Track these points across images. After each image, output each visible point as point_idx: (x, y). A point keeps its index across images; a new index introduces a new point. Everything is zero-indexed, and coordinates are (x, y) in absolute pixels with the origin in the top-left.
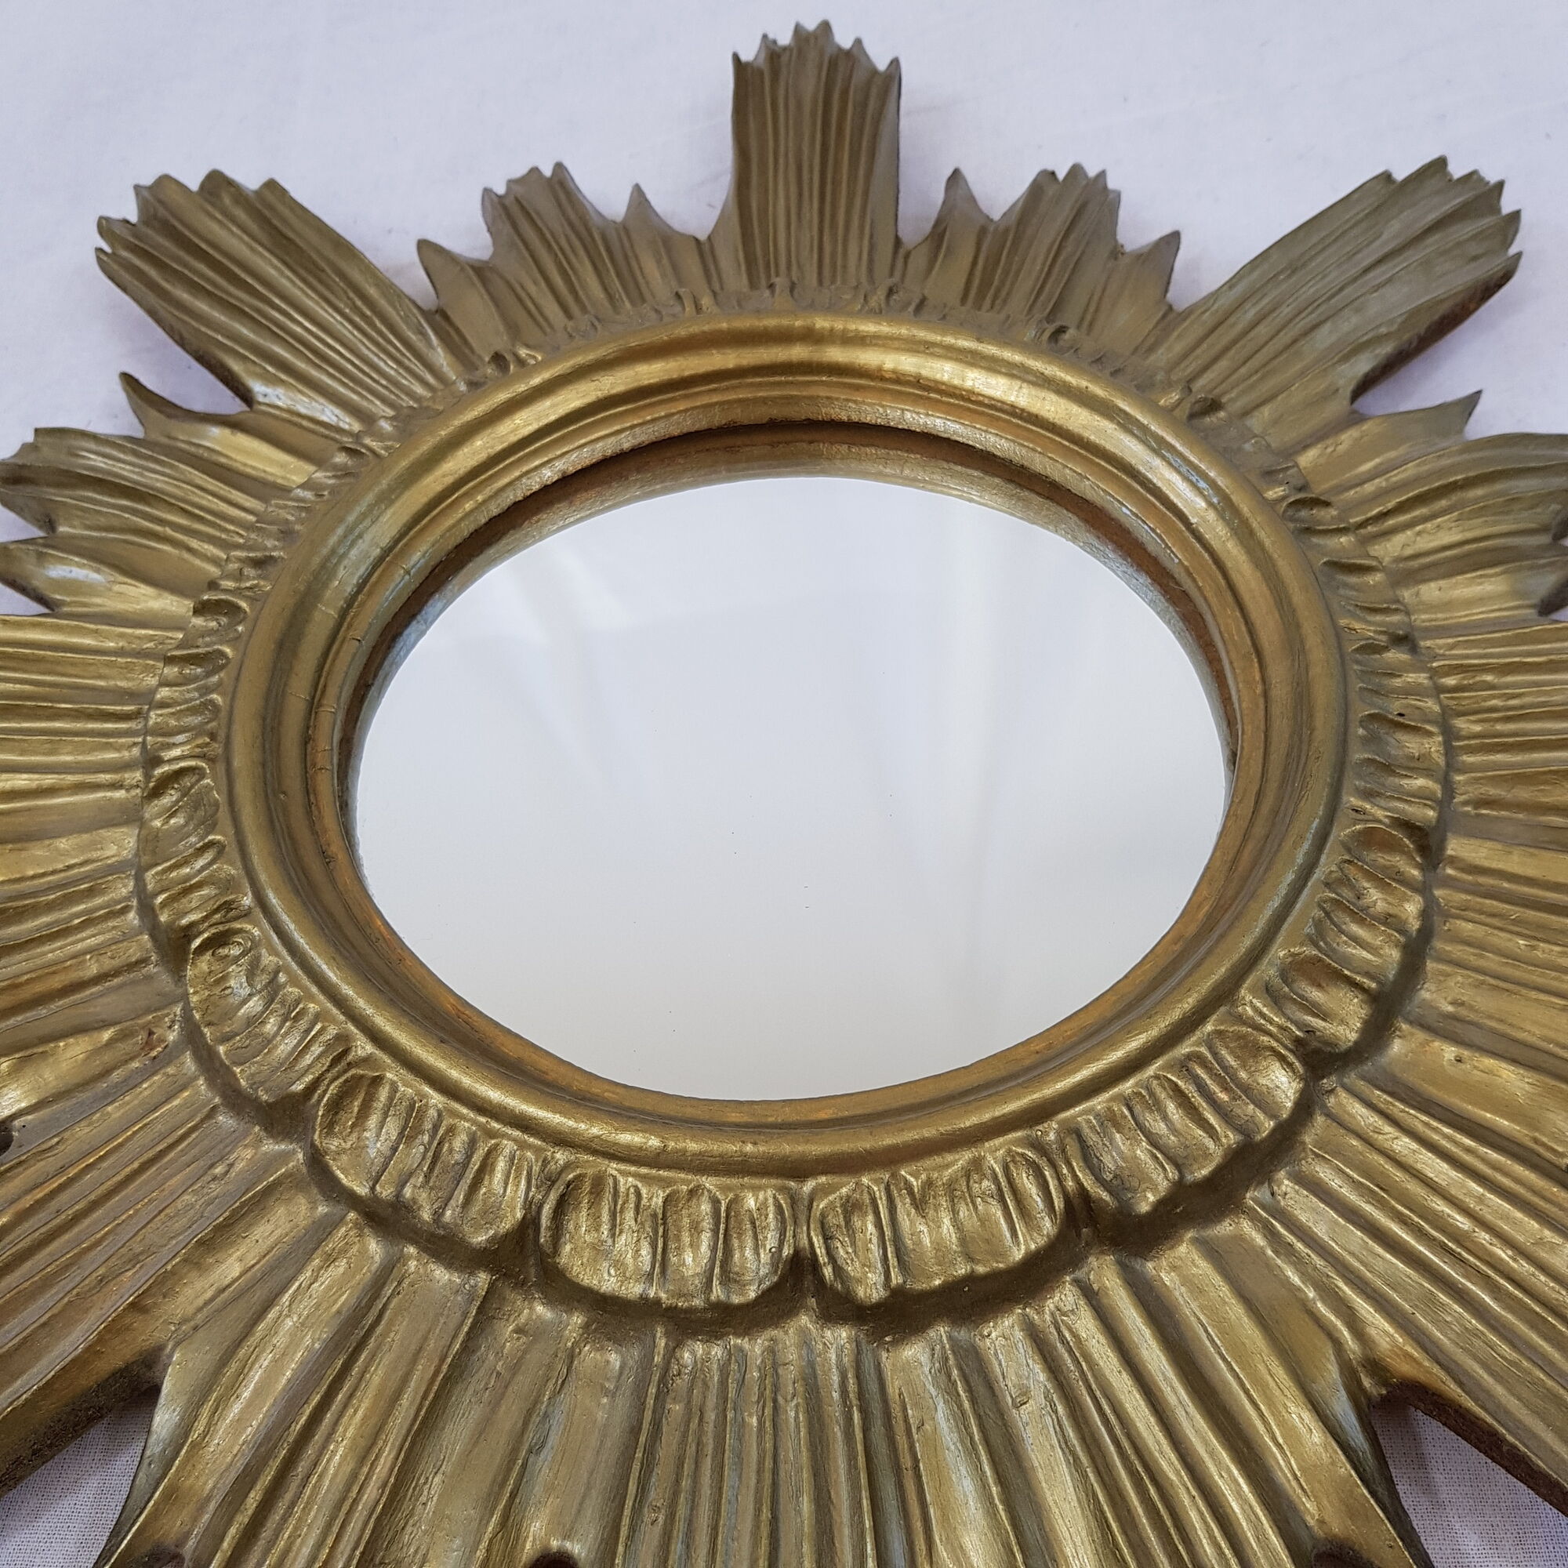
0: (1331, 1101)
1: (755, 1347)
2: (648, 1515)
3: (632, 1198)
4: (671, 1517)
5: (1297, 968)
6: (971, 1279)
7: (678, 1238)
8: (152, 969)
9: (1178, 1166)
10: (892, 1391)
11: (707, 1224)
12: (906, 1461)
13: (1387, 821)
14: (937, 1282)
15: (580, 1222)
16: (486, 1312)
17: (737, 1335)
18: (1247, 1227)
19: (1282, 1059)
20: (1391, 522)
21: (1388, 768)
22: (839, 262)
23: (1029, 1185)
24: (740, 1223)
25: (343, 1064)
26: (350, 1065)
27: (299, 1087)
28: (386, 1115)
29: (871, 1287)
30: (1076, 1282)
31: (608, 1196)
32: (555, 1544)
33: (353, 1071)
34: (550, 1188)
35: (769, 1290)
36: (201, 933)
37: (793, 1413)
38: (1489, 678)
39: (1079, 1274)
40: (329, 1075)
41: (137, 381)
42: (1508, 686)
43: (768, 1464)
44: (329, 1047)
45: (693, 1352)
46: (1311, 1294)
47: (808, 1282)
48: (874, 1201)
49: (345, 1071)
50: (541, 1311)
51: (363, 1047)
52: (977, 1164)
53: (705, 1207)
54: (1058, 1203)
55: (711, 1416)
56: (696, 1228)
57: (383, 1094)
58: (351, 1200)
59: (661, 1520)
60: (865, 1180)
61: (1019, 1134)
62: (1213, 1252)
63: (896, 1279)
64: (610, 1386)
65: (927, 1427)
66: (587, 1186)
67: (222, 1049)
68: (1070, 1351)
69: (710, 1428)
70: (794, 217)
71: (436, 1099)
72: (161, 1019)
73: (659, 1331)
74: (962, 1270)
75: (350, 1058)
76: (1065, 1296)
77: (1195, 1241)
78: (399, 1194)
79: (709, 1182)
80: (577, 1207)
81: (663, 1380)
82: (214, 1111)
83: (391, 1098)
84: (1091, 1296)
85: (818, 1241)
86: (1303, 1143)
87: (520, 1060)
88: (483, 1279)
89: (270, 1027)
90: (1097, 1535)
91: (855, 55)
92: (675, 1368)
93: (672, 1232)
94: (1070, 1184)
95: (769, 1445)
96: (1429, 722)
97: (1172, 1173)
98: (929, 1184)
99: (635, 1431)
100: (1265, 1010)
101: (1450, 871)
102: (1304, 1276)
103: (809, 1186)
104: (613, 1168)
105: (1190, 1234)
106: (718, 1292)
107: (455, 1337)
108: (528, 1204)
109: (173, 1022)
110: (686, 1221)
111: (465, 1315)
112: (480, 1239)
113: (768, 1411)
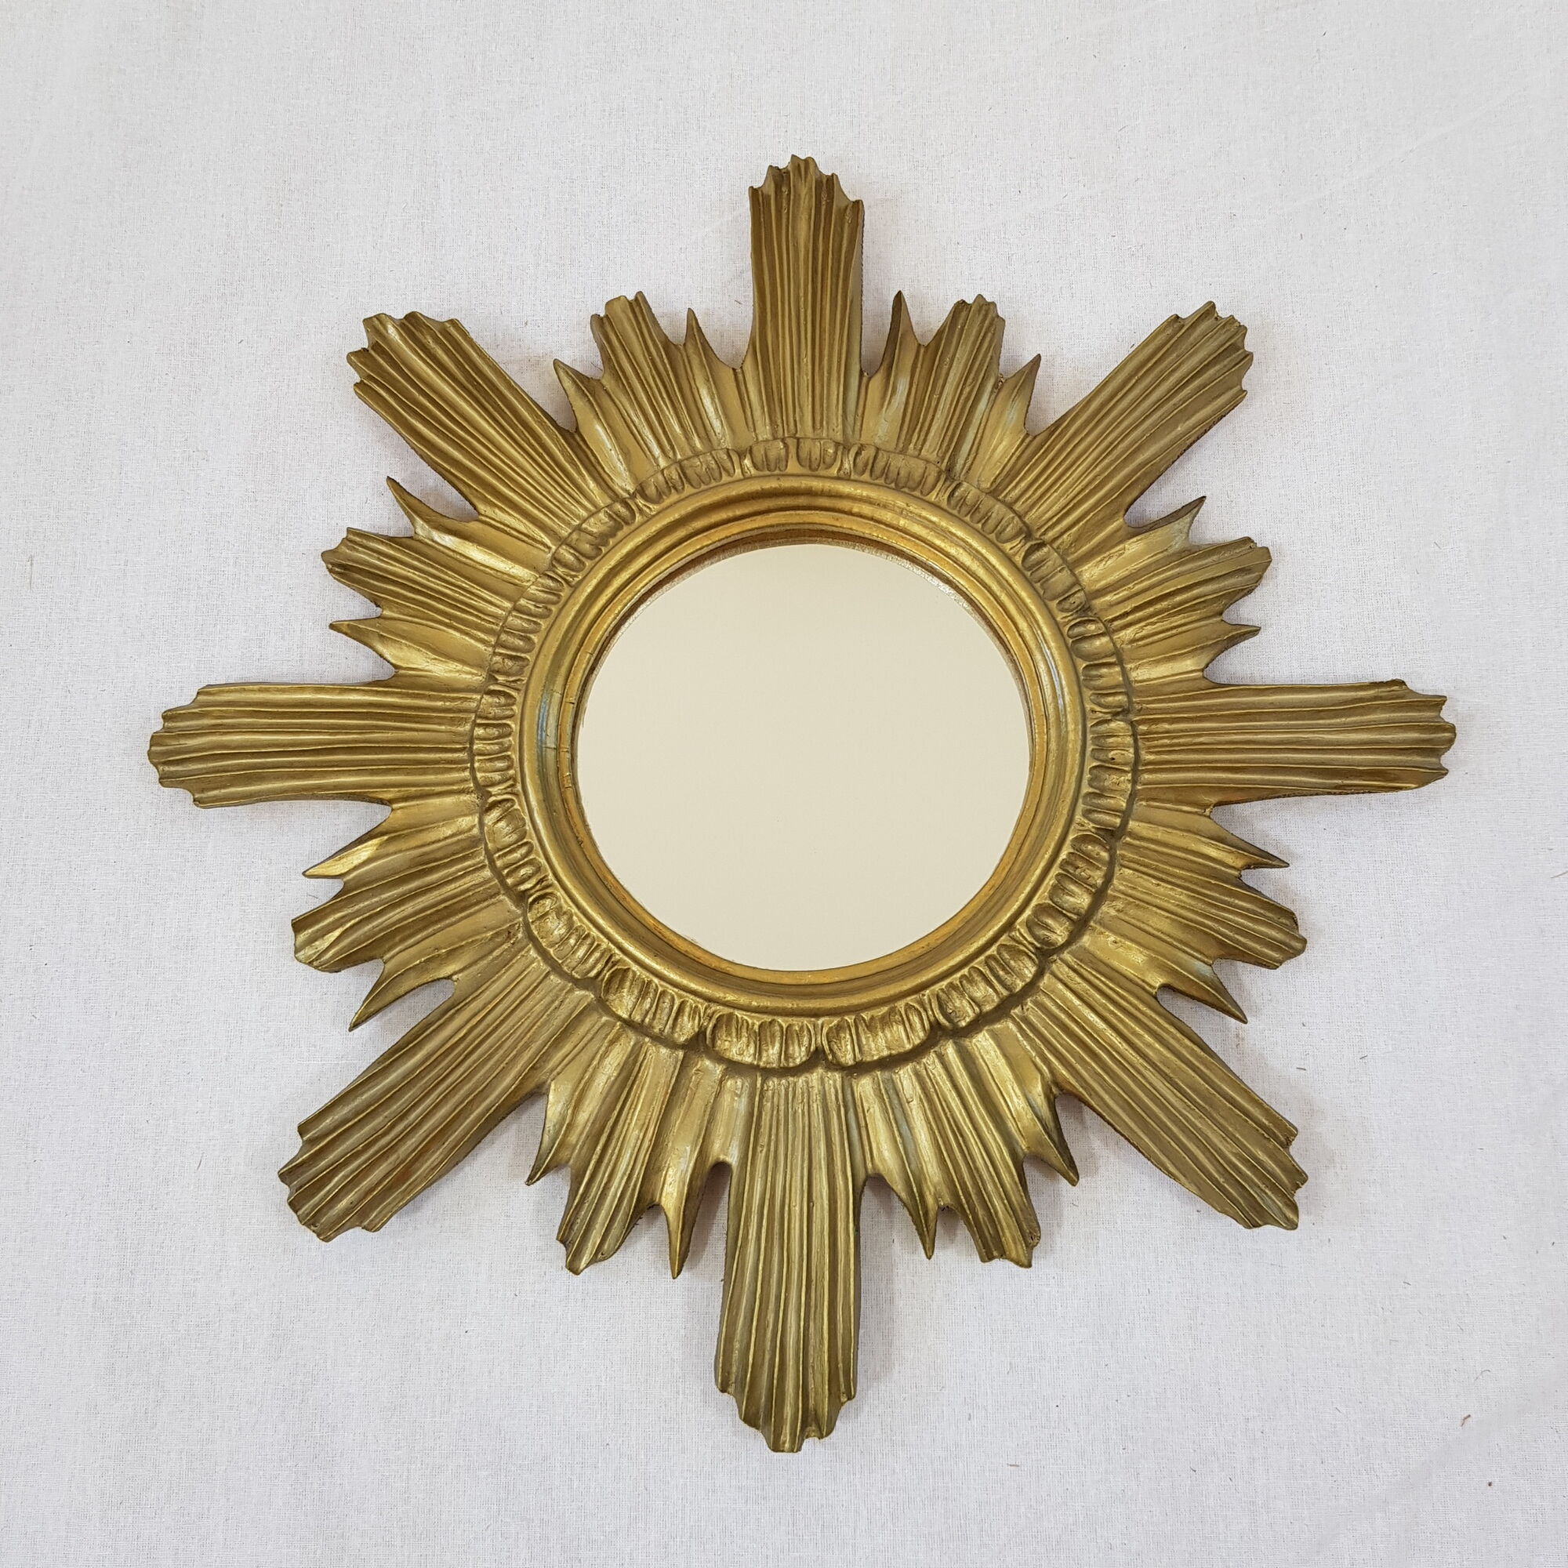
0: (1054, 966)
1: (801, 1081)
2: (759, 1149)
3: (745, 1024)
4: (769, 1150)
5: (1042, 909)
6: (890, 1056)
7: (766, 1040)
8: (502, 897)
9: (979, 1006)
10: (857, 1095)
11: (778, 1034)
12: (863, 1124)
13: (1093, 830)
14: (875, 1058)
15: (722, 1034)
16: (684, 1065)
17: (792, 1076)
18: (1011, 1025)
19: (1030, 957)
20: (1130, 618)
21: (1100, 796)
22: (825, 405)
23: (915, 1019)
24: (792, 1034)
25: (610, 964)
26: (615, 964)
27: (593, 974)
28: (632, 984)
29: (848, 1059)
30: (935, 1052)
31: (734, 1022)
32: (722, 1157)
33: (616, 967)
34: (710, 1020)
35: (805, 1062)
36: (531, 895)
37: (816, 1107)
38: (1167, 726)
39: (937, 1049)
40: (606, 969)
41: (398, 484)
42: (1174, 731)
43: (807, 1129)
44: (602, 955)
45: (773, 1083)
46: (1034, 1054)
47: (821, 1055)
48: (849, 1026)
49: (612, 967)
50: (708, 1063)
51: (619, 955)
52: (892, 1011)
53: (777, 1028)
54: (927, 1026)
55: (782, 1108)
56: (773, 1036)
57: (630, 975)
58: (619, 1018)
59: (765, 1150)
60: (846, 1018)
61: (913, 997)
62: (995, 1036)
63: (859, 1057)
64: (739, 1093)
65: (871, 1110)
66: (725, 1019)
67: (551, 951)
68: (931, 1080)
69: (782, 1113)
70: (796, 366)
71: (656, 980)
72: (514, 925)
73: (758, 1074)
74: (886, 1053)
75: (613, 960)
76: (930, 1060)
77: (987, 1030)
78: (643, 1021)
79: (780, 1020)
80: (721, 1027)
81: (761, 1093)
82: (548, 974)
83: (634, 977)
84: (941, 1057)
85: (825, 1043)
86: (1039, 987)
87: (686, 951)
88: (681, 1054)
89: (572, 941)
90: (938, 1156)
91: (831, 181)
92: (765, 1088)
93: (763, 1038)
94: (932, 1018)
95: (807, 1122)
96: (1125, 764)
97: (977, 1010)
98: (872, 1018)
99: (751, 1114)
100: (1025, 935)
101: (1128, 839)
102: (1032, 1047)
103: (820, 1022)
104: (737, 1013)
105: (986, 1028)
106: (783, 1063)
107: (671, 1078)
108: (700, 1027)
109: (519, 927)
110: (768, 1034)
111: (675, 1068)
112: (682, 1039)
113: (806, 1107)
